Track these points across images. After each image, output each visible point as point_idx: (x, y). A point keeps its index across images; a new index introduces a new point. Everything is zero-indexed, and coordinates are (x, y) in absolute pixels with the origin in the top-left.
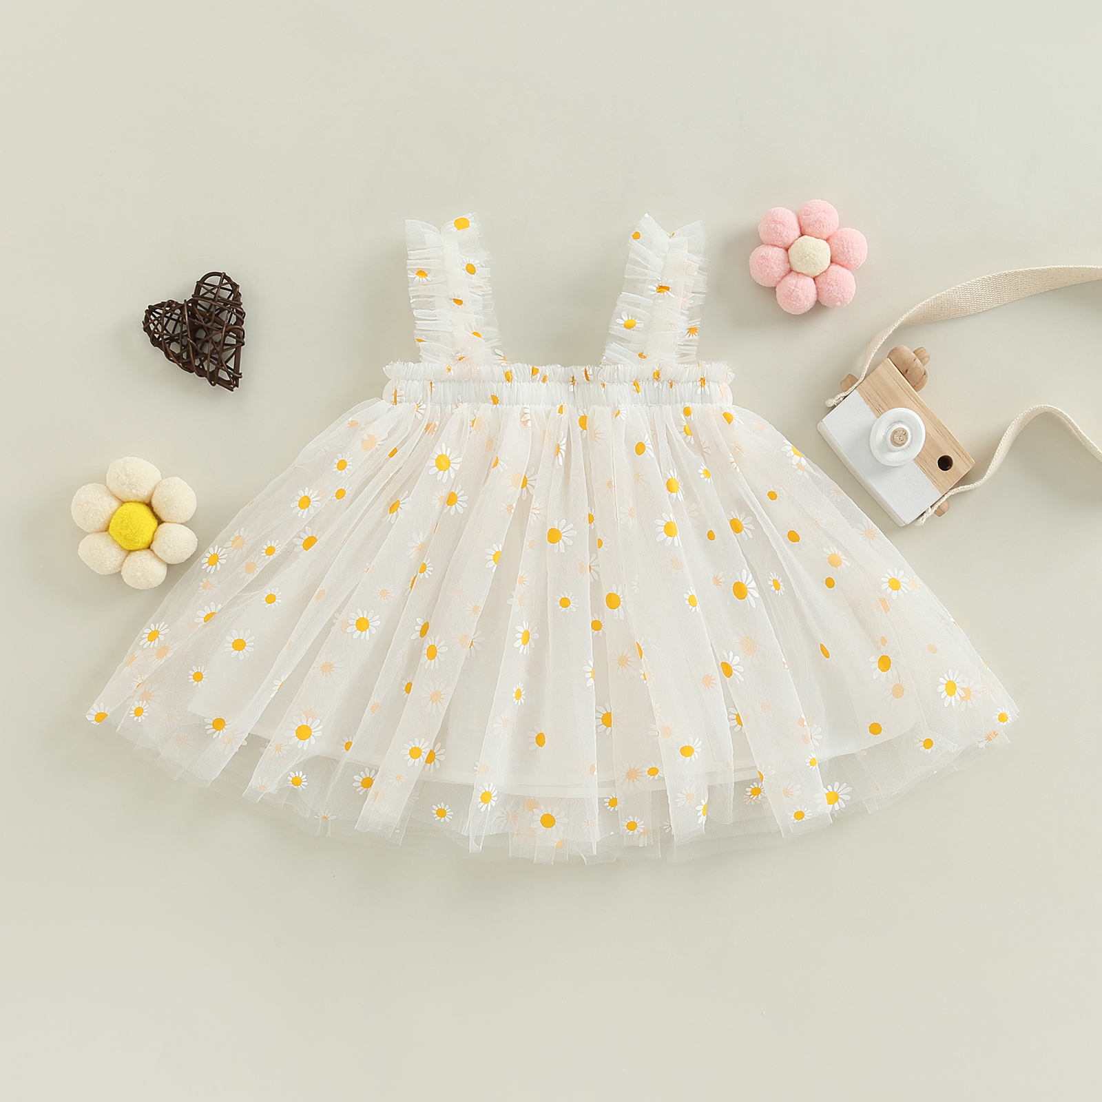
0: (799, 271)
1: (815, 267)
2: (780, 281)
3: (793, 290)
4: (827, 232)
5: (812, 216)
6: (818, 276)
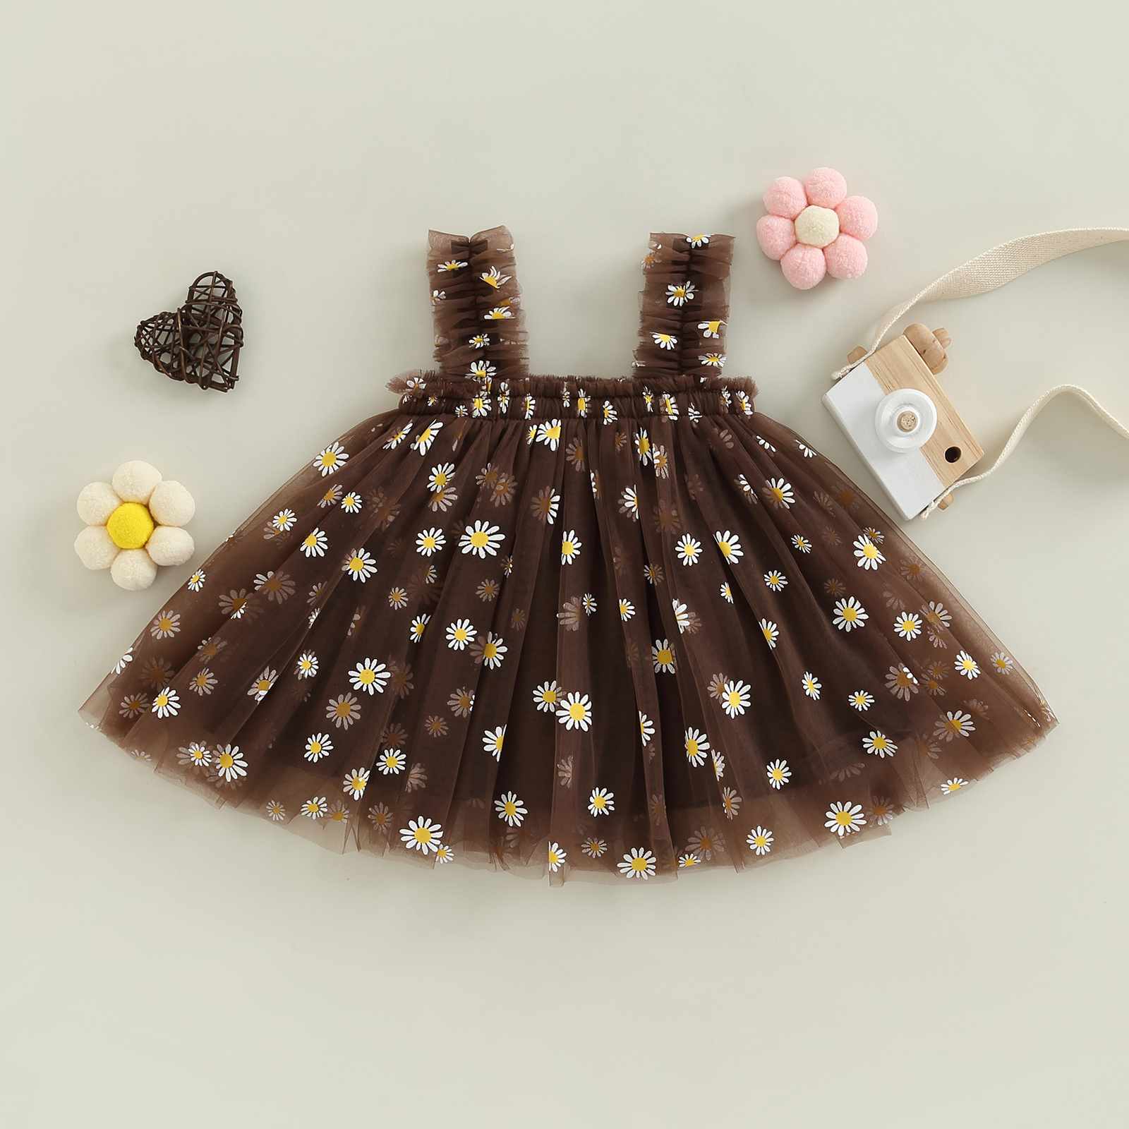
0: (806, 243)
1: (823, 238)
2: (784, 255)
3: (800, 264)
4: (834, 201)
5: (819, 185)
6: (826, 247)
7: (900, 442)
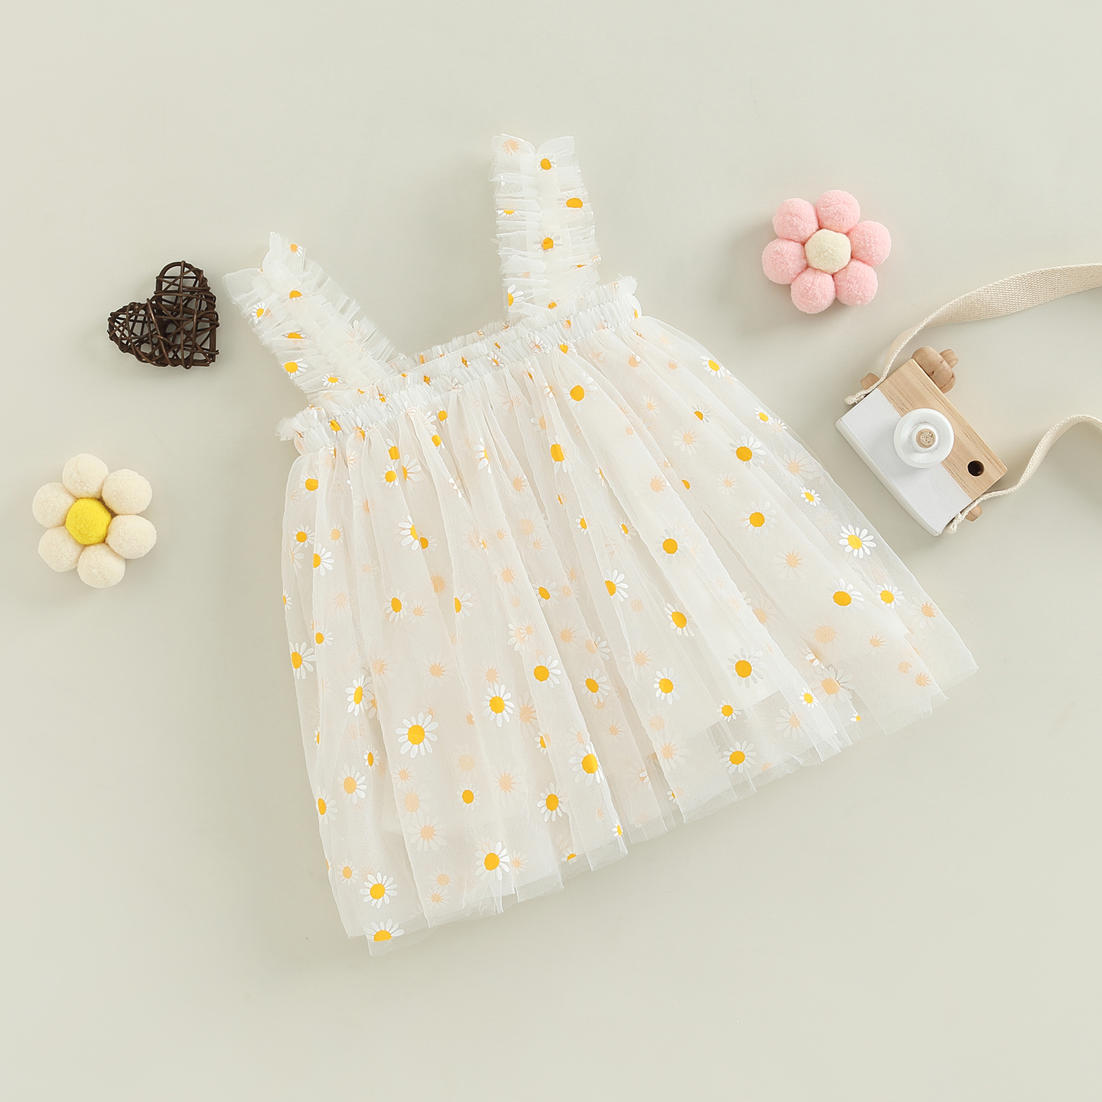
0: (816, 268)
1: (833, 263)
2: (795, 279)
3: (810, 288)
4: (847, 226)
5: (832, 208)
6: (837, 273)
7: (921, 458)
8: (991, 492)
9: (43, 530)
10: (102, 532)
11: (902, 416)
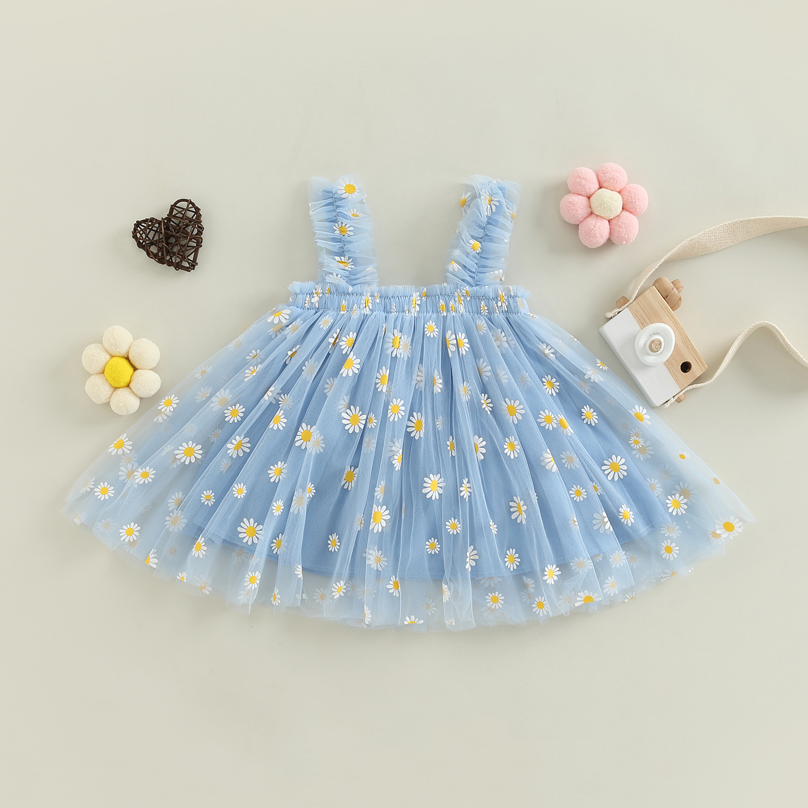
0: (598, 214)
1: (610, 212)
2: (582, 221)
3: (592, 229)
4: (620, 187)
6: (612, 219)
7: (651, 359)
8: (693, 384)
9: (89, 375)
10: (127, 380)
11: (642, 329)
